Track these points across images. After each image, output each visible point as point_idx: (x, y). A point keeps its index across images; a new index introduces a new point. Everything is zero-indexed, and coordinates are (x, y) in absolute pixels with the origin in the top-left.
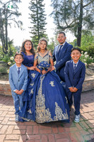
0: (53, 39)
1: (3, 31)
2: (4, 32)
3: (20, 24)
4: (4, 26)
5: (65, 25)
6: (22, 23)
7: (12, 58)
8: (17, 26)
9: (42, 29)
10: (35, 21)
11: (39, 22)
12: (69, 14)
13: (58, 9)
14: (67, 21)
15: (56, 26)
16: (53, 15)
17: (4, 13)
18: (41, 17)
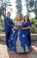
2: (5, 14)
3: (11, 10)
4: (4, 11)
5: (31, 10)
6: (12, 10)
9: (21, 12)
10: (18, 8)
11: (19, 9)
12: (33, 5)
13: (28, 3)
14: (32, 8)
15: (27, 10)
16: (26, 6)
17: (4, 5)
18: (20, 6)
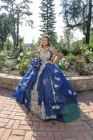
0: (61, 37)
1: (15, 29)
3: (30, 23)
5: (74, 24)
6: (32, 22)
7: (22, 54)
8: (28, 25)
9: (52, 27)
10: (45, 19)
11: (48, 21)
12: (78, 13)
13: (68, 8)
14: (76, 19)
15: (65, 25)
16: (63, 15)
17: (16, 13)
18: (51, 16)
